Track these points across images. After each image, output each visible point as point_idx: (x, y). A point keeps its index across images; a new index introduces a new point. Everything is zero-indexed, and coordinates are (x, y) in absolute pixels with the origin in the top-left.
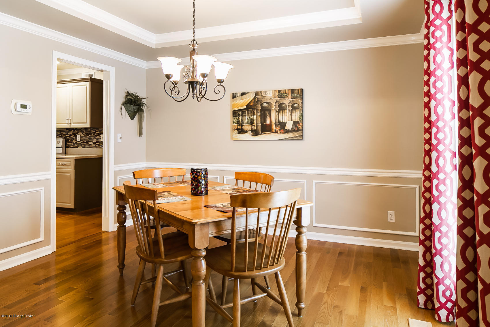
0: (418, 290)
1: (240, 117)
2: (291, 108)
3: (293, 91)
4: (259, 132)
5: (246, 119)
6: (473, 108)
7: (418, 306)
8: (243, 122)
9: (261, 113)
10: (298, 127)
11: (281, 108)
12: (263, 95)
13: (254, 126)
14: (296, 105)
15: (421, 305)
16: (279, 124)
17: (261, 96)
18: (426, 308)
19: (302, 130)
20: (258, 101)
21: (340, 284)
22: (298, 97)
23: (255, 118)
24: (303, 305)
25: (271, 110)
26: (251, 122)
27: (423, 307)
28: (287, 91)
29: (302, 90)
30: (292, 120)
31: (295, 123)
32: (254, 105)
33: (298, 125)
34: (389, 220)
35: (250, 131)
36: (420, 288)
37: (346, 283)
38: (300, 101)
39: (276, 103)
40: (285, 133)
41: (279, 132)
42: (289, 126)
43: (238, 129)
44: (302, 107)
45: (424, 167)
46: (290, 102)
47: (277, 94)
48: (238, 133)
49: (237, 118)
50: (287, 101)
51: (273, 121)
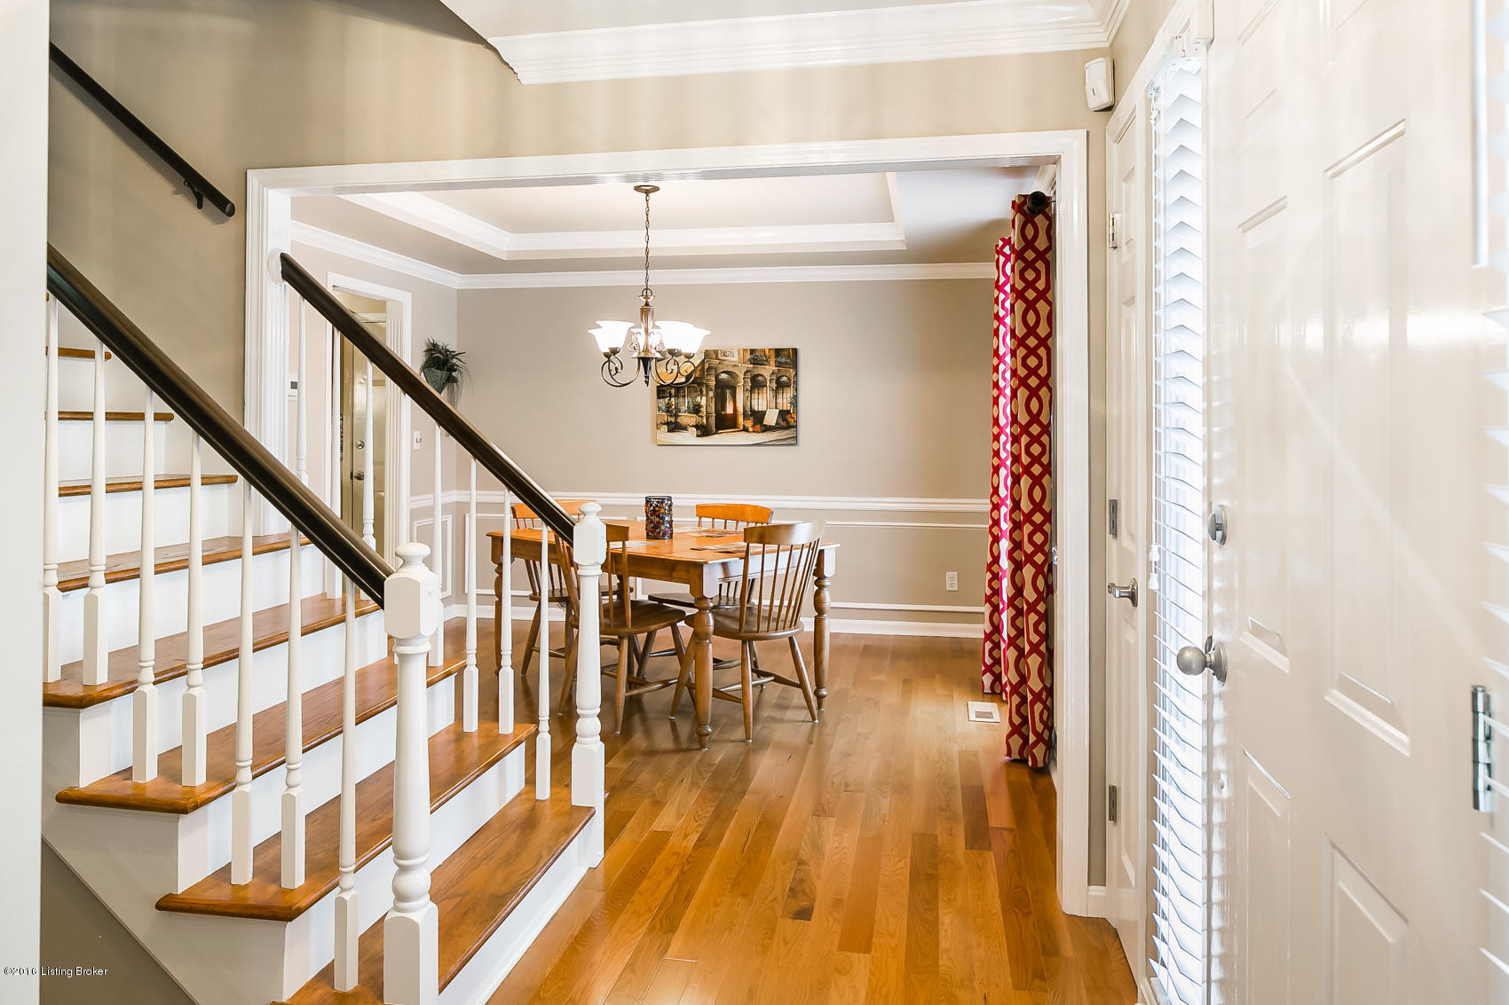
0: (983, 668)
1: (673, 399)
2: (774, 385)
3: (778, 352)
4: (712, 431)
5: (685, 404)
6: (1020, 425)
7: (983, 691)
8: (678, 410)
9: (716, 392)
10: (787, 421)
11: (756, 384)
12: (720, 357)
13: (702, 416)
14: (784, 379)
15: (987, 689)
16: (751, 415)
17: (717, 358)
18: (993, 692)
19: (796, 427)
20: (710, 368)
21: (871, 678)
22: (789, 364)
23: (703, 402)
24: (824, 692)
25: (735, 388)
26: (696, 410)
27: (990, 691)
28: (767, 351)
29: (795, 351)
30: (776, 408)
31: (783, 414)
32: (702, 376)
33: (788, 417)
34: (948, 588)
35: (693, 426)
36: (985, 664)
37: (881, 677)
38: (792, 372)
39: (745, 373)
40: (763, 431)
41: (751, 429)
42: (771, 418)
43: (668, 424)
44: (796, 383)
45: (992, 490)
46: (773, 373)
47: (748, 356)
48: (668, 431)
49: (667, 400)
50: (767, 371)
51: (740, 409)
